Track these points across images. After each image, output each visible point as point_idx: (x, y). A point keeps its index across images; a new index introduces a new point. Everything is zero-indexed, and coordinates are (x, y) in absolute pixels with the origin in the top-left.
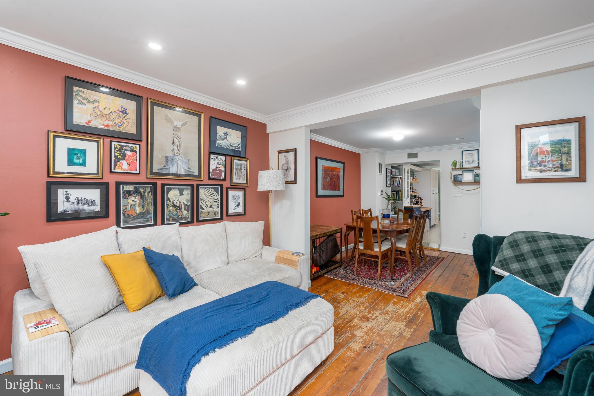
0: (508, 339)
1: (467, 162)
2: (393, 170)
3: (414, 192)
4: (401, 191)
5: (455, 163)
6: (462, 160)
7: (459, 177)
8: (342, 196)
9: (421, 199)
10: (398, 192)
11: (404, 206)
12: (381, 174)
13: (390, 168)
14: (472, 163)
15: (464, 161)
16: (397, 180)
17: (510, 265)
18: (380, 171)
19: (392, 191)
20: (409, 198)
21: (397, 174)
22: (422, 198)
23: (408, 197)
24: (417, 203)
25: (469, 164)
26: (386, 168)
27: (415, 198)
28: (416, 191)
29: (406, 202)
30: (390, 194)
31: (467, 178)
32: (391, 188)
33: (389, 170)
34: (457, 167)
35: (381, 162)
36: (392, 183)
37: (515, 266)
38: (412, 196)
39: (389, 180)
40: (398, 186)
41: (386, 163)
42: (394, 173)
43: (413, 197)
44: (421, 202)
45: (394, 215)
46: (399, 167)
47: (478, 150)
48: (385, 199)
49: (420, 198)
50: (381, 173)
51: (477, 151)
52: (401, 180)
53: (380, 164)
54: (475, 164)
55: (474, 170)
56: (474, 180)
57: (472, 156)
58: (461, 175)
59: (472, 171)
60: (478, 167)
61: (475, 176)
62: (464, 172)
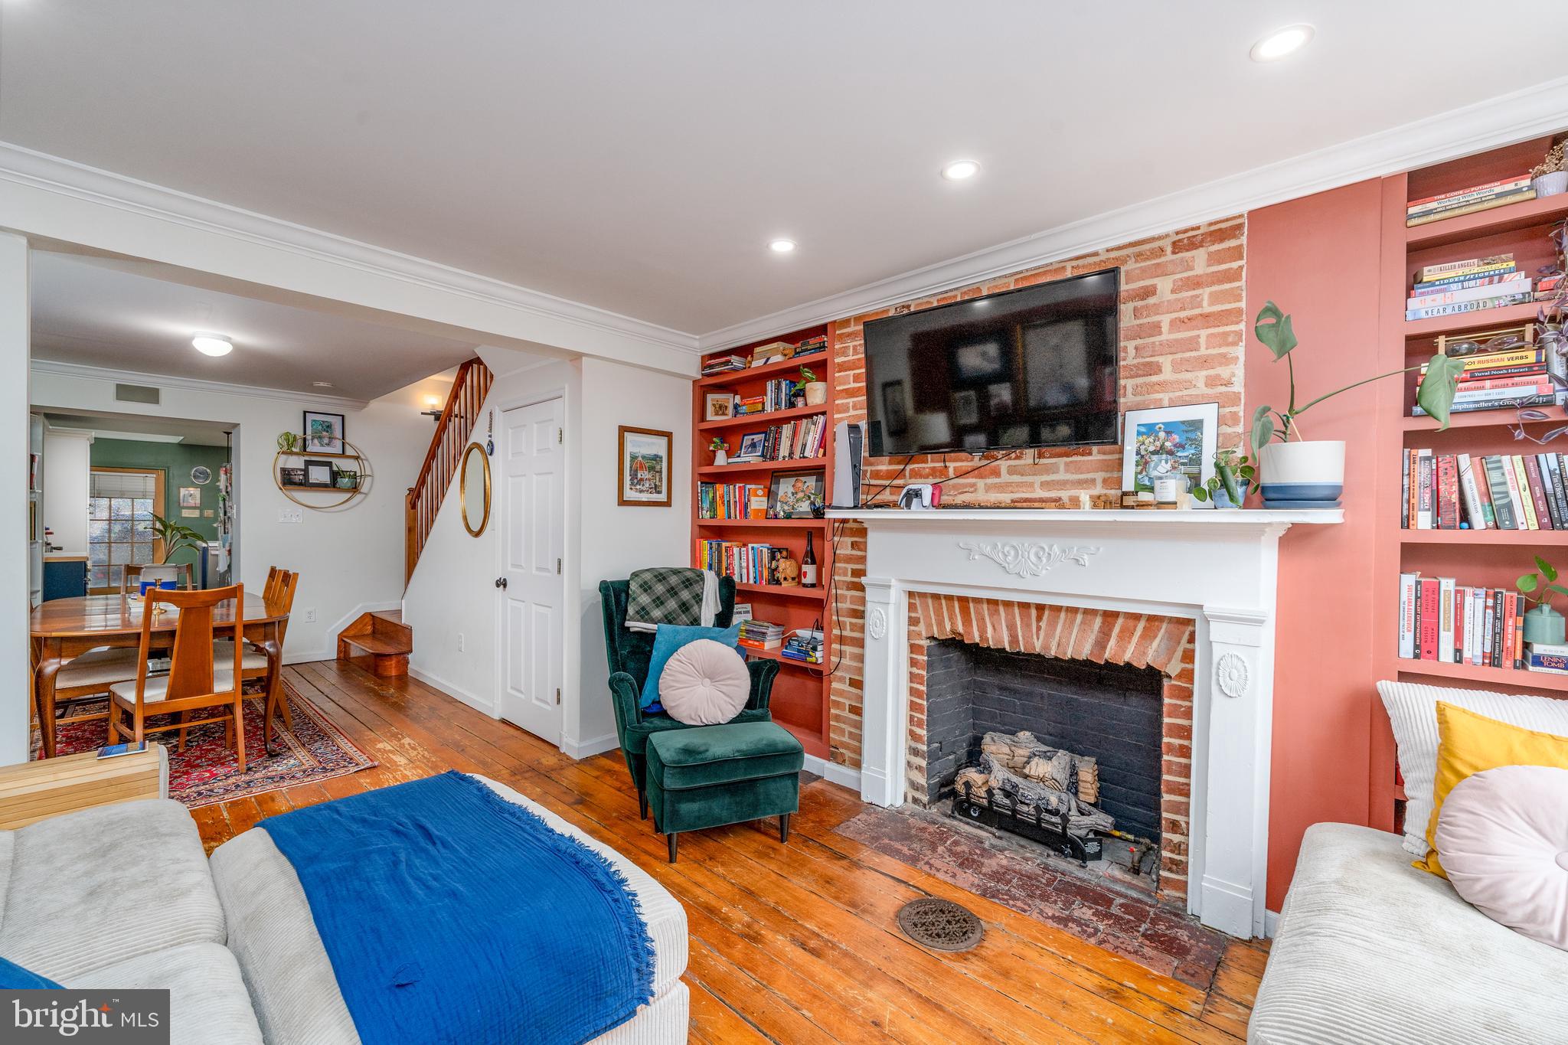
0: (729, 678)
1: (316, 441)
5: (289, 440)
6: (305, 434)
7: (295, 475)
14: (328, 445)
15: (309, 437)
17: (652, 614)
25: (322, 445)
31: (317, 480)
34: (294, 449)
37: (657, 613)
47: (343, 416)
54: (337, 448)
55: (334, 461)
56: (333, 485)
57: (329, 427)
58: (301, 470)
59: (329, 464)
60: (343, 455)
61: (335, 475)
62: (308, 463)
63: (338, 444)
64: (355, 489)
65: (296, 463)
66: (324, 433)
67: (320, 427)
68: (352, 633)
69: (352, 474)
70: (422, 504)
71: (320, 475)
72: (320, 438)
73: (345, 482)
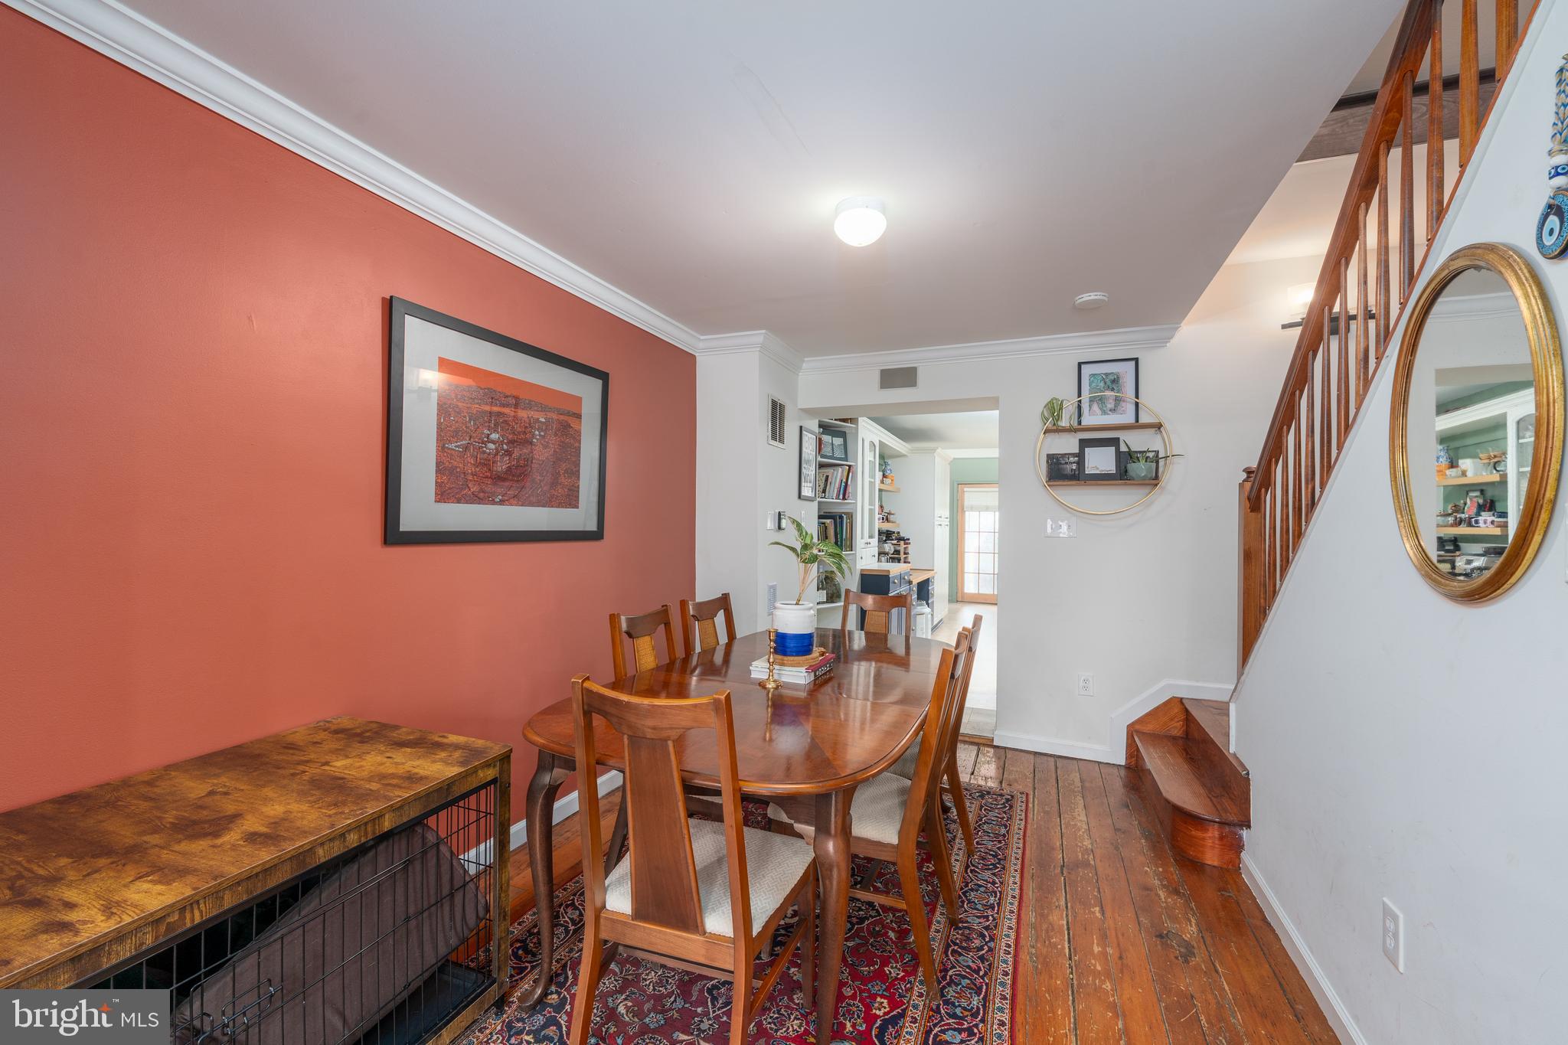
1: (1095, 407)
2: (826, 438)
3: (887, 519)
4: (850, 516)
5: (1054, 409)
6: (1080, 395)
7: (1066, 463)
8: (597, 536)
9: (906, 541)
10: (841, 517)
11: (862, 570)
12: (780, 445)
13: (813, 425)
14: (1113, 410)
15: (1085, 401)
16: (838, 475)
18: (777, 434)
19: (820, 517)
20: (875, 541)
21: (838, 453)
22: (909, 539)
23: (871, 537)
24: (895, 558)
25: (1104, 413)
26: (801, 427)
27: (892, 541)
28: (891, 518)
29: (866, 556)
30: (812, 527)
31: (1098, 469)
32: (816, 504)
33: (810, 435)
34: (1064, 423)
35: (781, 399)
36: (822, 486)
38: (880, 533)
39: (810, 471)
40: (841, 497)
41: (800, 407)
42: (827, 450)
43: (886, 536)
44: (905, 553)
45: (827, 602)
46: (843, 430)
47: (1136, 360)
48: (791, 552)
49: (903, 539)
50: (782, 441)
51: (1134, 362)
52: (851, 474)
53: (774, 403)
54: (1128, 418)
55: (1122, 436)
56: (1122, 475)
57: (1114, 382)
58: (1074, 455)
59: (1114, 442)
60: (1137, 426)
61: (1125, 458)
62: (1084, 443)
63: (1130, 409)
64: (1154, 480)
65: (1068, 445)
66: (1108, 393)
67: (1102, 384)
68: (1148, 728)
69: (1151, 455)
70: (1275, 500)
71: (1100, 461)
72: (1101, 400)
73: (1139, 468)
